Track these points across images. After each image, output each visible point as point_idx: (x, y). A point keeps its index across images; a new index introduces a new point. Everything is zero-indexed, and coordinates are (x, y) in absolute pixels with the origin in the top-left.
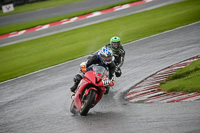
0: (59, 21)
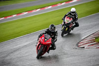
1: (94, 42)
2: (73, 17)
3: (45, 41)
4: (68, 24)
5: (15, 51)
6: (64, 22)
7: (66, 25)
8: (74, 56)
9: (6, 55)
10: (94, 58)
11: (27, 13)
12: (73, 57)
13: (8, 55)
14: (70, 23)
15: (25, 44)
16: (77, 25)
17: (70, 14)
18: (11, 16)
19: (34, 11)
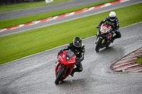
0: (81, 10)
1: (136, 63)
2: (113, 24)
3: (67, 60)
4: (105, 34)
5: (22, 76)
6: (100, 32)
7: (102, 36)
8: (107, 83)
9: (9, 81)
10: (135, 86)
11: (39, 21)
12: (106, 85)
13: (12, 81)
14: (107, 33)
15: (37, 66)
16: (118, 36)
17: (108, 20)
18: (16, 26)
19: (49, 20)
